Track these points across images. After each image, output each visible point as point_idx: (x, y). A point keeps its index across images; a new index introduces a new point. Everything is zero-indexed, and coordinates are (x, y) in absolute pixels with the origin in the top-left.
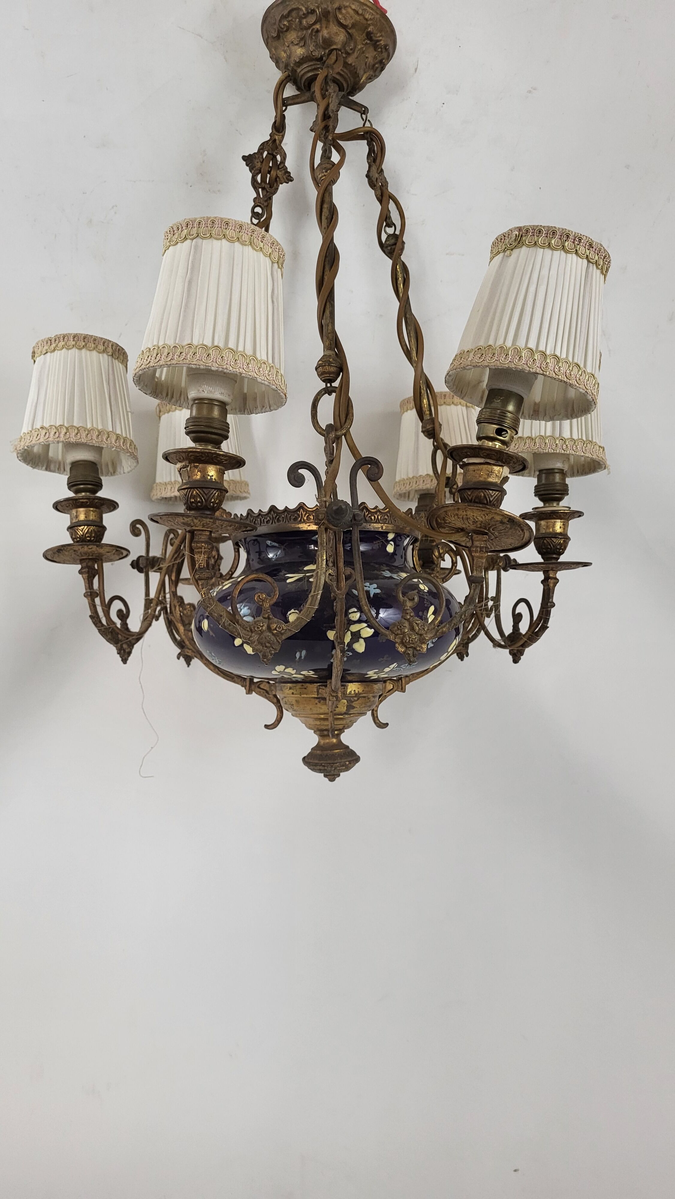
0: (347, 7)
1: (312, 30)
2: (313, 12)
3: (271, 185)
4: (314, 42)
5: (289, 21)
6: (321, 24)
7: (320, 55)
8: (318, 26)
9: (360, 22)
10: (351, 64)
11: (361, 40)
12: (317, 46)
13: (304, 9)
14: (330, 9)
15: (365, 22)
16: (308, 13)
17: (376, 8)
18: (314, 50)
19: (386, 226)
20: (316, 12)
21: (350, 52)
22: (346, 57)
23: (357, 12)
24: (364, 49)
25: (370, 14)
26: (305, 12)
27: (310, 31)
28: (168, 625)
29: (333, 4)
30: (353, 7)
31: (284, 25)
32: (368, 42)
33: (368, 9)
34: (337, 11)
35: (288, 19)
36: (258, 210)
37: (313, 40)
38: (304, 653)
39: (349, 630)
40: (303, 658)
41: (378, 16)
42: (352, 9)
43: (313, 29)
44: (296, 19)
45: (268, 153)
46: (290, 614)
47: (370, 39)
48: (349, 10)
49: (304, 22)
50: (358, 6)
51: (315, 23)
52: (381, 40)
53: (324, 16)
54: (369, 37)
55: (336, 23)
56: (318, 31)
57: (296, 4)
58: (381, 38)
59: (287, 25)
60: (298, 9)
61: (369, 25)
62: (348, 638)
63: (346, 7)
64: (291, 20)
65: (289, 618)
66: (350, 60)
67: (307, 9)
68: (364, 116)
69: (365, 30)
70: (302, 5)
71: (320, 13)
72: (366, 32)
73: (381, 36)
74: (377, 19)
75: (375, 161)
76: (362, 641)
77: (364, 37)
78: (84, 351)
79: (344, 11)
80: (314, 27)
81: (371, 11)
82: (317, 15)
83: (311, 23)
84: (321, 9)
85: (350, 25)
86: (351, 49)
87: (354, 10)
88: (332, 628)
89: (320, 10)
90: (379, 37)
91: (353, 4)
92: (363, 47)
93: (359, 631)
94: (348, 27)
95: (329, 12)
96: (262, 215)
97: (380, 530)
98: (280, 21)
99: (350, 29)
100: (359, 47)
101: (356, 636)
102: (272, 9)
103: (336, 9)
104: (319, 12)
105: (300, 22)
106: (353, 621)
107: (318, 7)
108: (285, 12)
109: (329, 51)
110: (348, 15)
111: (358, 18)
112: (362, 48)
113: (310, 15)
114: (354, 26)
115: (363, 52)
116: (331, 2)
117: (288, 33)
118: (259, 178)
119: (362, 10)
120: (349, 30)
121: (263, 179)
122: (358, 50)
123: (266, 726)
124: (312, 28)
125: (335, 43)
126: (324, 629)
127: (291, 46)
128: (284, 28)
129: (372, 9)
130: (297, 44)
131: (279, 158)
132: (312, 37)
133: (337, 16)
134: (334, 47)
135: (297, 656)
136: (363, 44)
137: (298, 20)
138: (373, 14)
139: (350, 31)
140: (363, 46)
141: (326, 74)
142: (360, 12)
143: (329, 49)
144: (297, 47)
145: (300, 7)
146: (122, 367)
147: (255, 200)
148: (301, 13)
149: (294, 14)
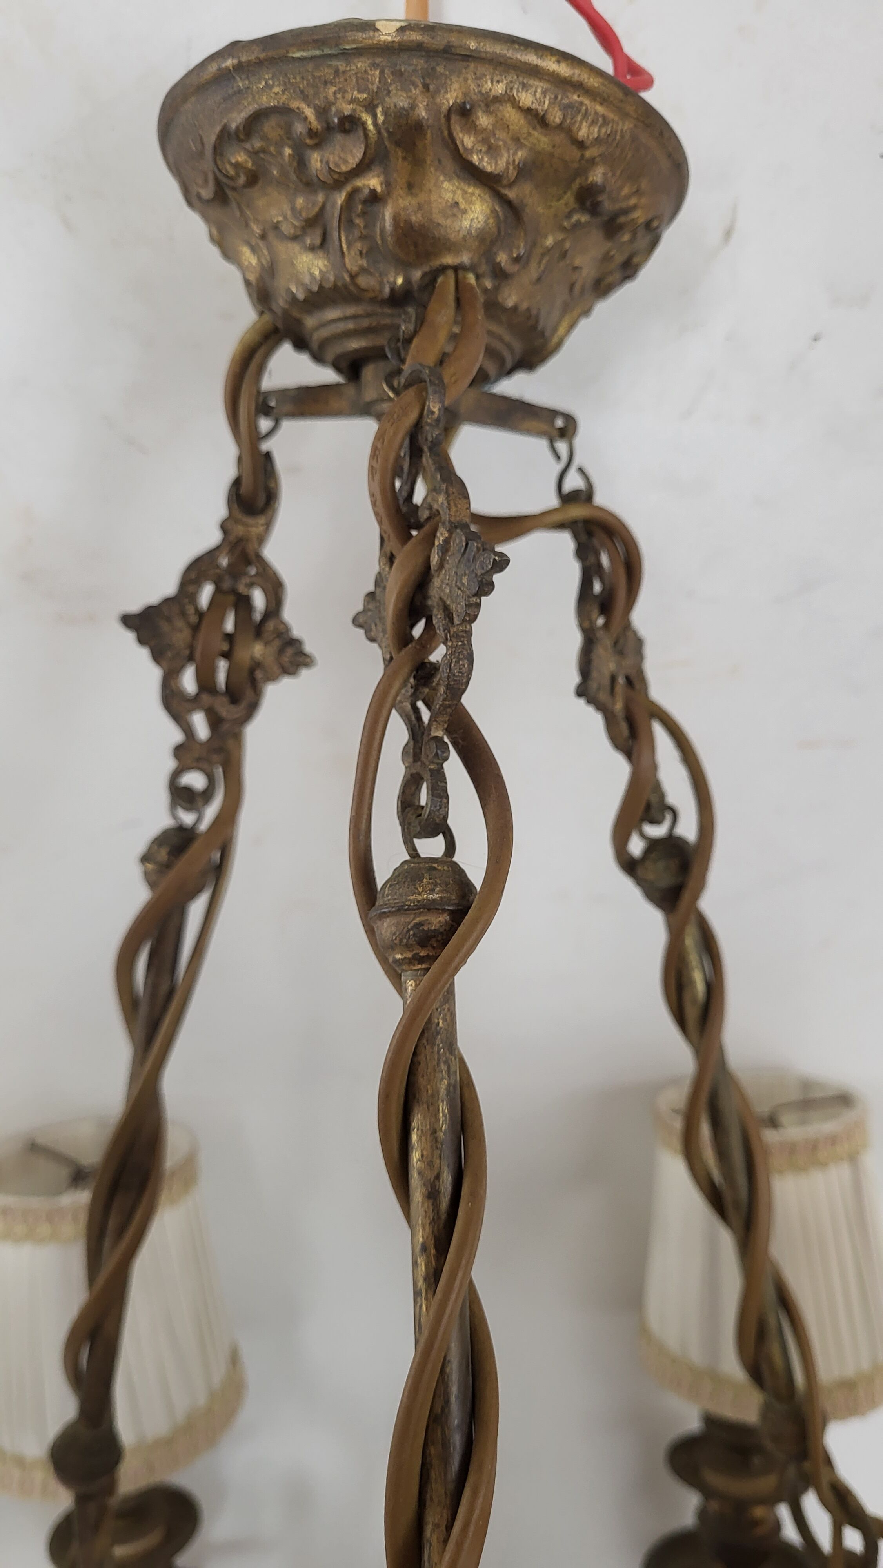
0: (497, 99)
1: (351, 196)
2: (350, 124)
3: (233, 694)
4: (362, 238)
5: (254, 154)
6: (386, 172)
7: (387, 290)
8: (373, 182)
9: (552, 155)
10: (515, 308)
11: (556, 216)
12: (372, 252)
13: (309, 112)
14: (422, 112)
15: (576, 153)
16: (329, 128)
17: (620, 95)
18: (363, 270)
19: (642, 819)
20: (364, 124)
21: (511, 268)
22: (497, 289)
23: (538, 119)
24: (567, 245)
25: (593, 123)
26: (315, 124)
27: (340, 198)
29: (437, 91)
30: (526, 99)
31: (237, 166)
32: (584, 218)
33: (587, 101)
34: (454, 118)
35: (248, 146)
36: (195, 780)
37: (357, 233)
41: (627, 126)
42: (520, 109)
43: (356, 191)
44: (280, 145)
45: (218, 591)
47: (594, 209)
48: (510, 113)
49: (315, 161)
50: (544, 93)
51: (362, 168)
52: (634, 207)
53: (398, 144)
54: (588, 203)
55: (449, 164)
56: (374, 198)
57: (276, 89)
58: (633, 201)
59: (250, 165)
60: (283, 111)
61: (592, 162)
63: (491, 103)
64: (263, 150)
66: (510, 298)
67: (322, 112)
68: (562, 447)
69: (574, 180)
70: (305, 98)
71: (379, 132)
72: (576, 186)
73: (637, 192)
74: (622, 137)
75: (606, 605)
77: (566, 204)
79: (483, 120)
80: (359, 182)
81: (600, 109)
82: (366, 136)
83: (344, 168)
84: (386, 113)
85: (512, 173)
86: (517, 260)
87: (528, 112)
89: (381, 118)
90: (628, 197)
91: (524, 86)
92: (563, 240)
94: (505, 182)
95: (418, 127)
96: (207, 795)
98: (218, 150)
99: (511, 185)
100: (550, 241)
102: (185, 99)
103: (450, 110)
104: (375, 124)
105: (301, 163)
107: (370, 108)
108: (236, 119)
109: (424, 275)
110: (501, 134)
111: (542, 140)
112: (558, 244)
113: (339, 137)
114: (524, 171)
115: (564, 255)
116: (426, 87)
117: (255, 192)
118: (188, 681)
119: (565, 108)
120: (506, 191)
121: (206, 683)
122: (543, 255)
124: (349, 188)
125: (450, 246)
127: (271, 236)
128: (238, 175)
129: (604, 100)
130: (295, 238)
131: (259, 599)
132: (350, 222)
133: (450, 134)
134: (449, 260)
136: (564, 229)
137: (288, 151)
138: (606, 121)
139: (511, 194)
140: (560, 236)
141: (413, 416)
142: (556, 117)
143: (426, 269)
144: (295, 247)
145: (295, 104)
147: (179, 751)
148: (299, 128)
149: (271, 127)
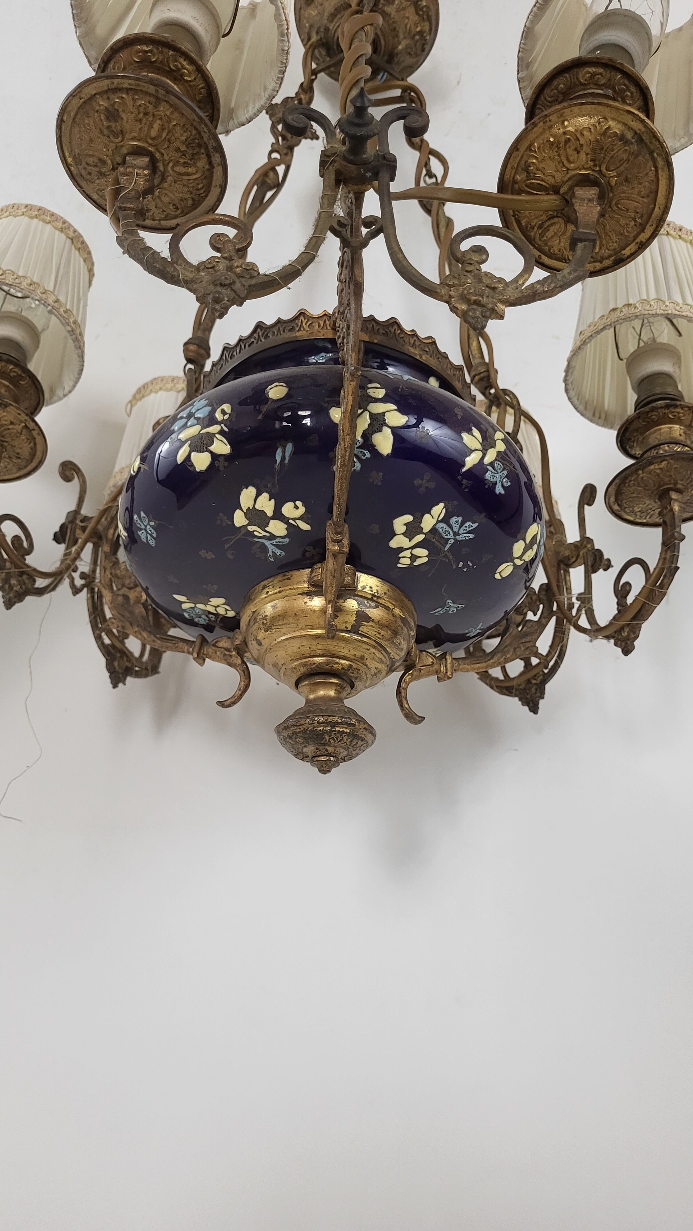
19: (426, 175)
28: (91, 609)
38: (289, 447)
39: (366, 409)
40: (287, 461)
46: (271, 388)
62: (364, 423)
65: (269, 394)
76: (387, 431)
78: (35, 220)
88: (338, 405)
93: (383, 414)
97: (418, 357)
101: (378, 423)
106: (375, 398)
118: (279, 127)
123: (221, 704)
126: (325, 405)
135: (277, 459)
146: (83, 267)
